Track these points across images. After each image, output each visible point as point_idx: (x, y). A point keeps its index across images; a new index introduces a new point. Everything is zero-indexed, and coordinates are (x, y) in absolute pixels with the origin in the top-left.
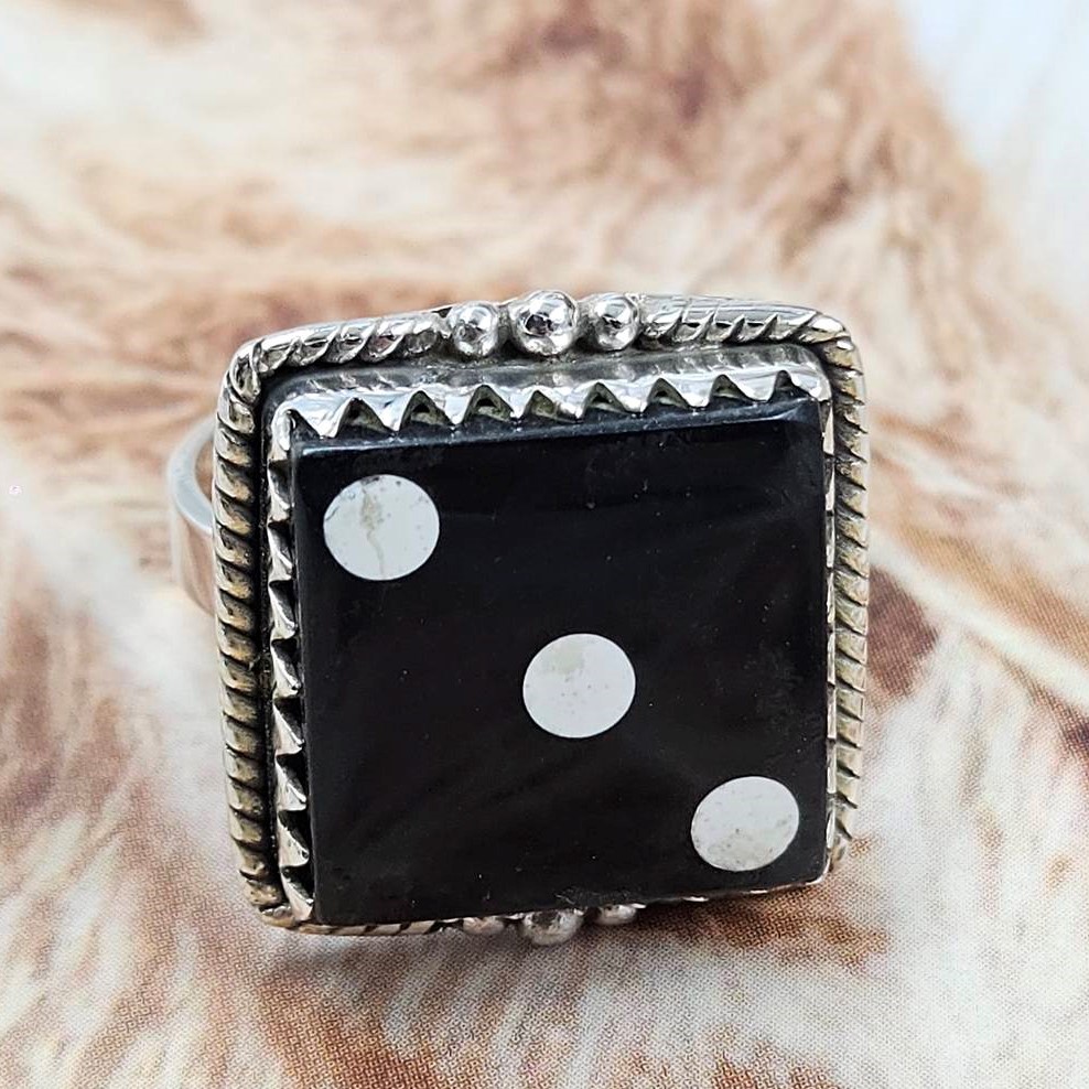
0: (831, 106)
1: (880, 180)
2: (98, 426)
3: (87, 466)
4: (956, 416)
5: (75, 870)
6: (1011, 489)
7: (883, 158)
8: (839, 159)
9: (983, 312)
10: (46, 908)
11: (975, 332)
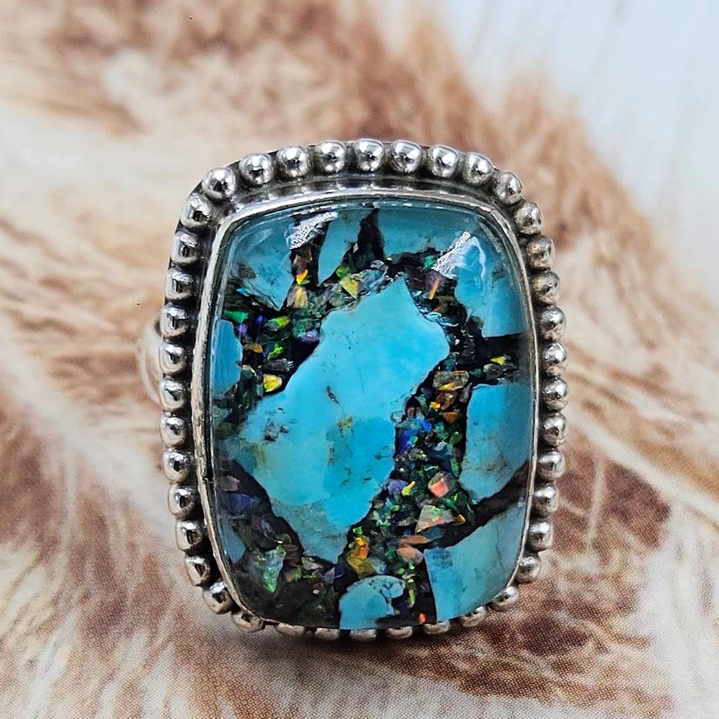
0: (547, 177)
1: (585, 224)
2: (114, 381)
3: (111, 407)
4: (658, 371)
5: (148, 665)
6: (699, 416)
7: (585, 208)
8: (557, 209)
9: (664, 306)
10: (132, 690)
11: (660, 318)
